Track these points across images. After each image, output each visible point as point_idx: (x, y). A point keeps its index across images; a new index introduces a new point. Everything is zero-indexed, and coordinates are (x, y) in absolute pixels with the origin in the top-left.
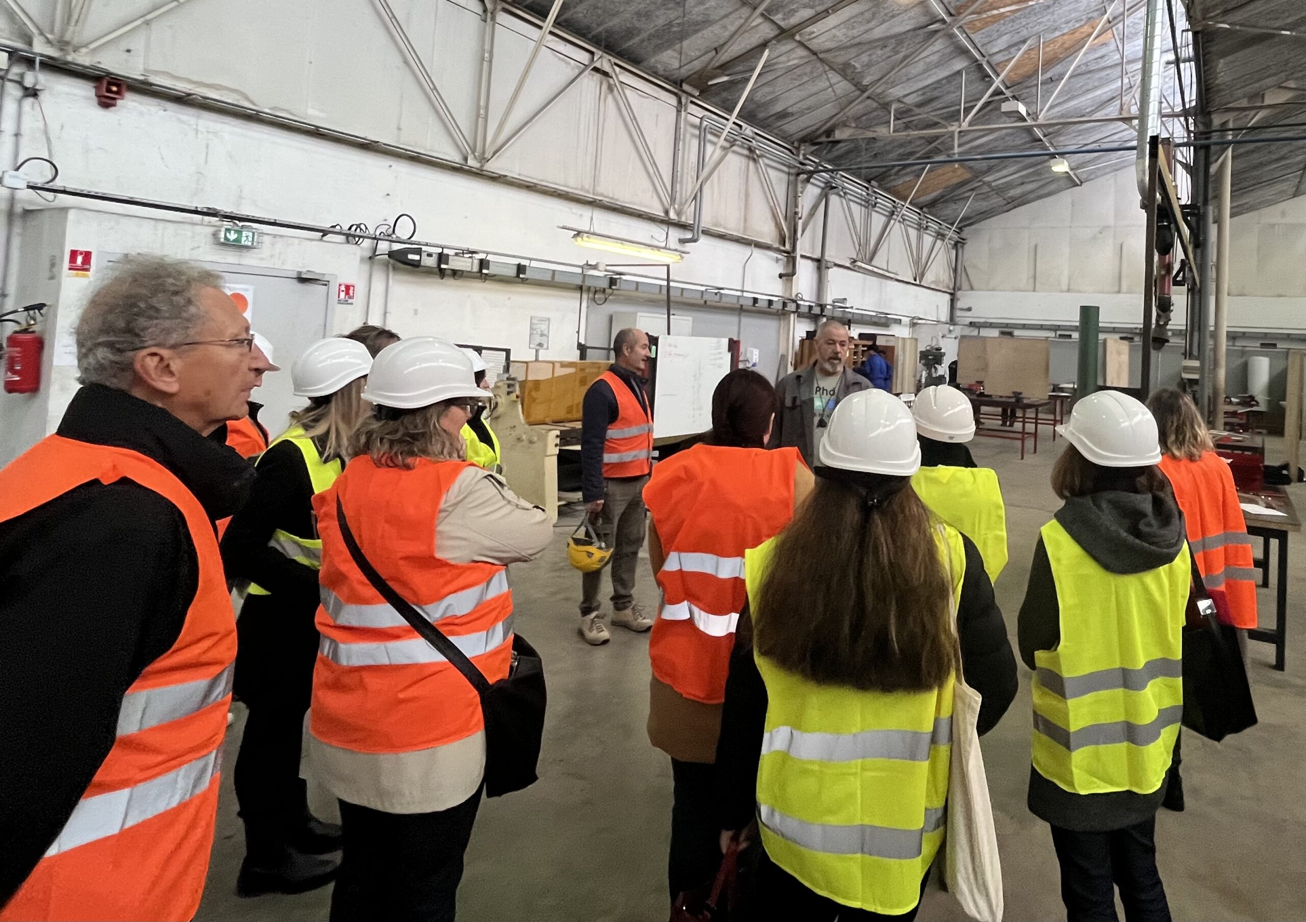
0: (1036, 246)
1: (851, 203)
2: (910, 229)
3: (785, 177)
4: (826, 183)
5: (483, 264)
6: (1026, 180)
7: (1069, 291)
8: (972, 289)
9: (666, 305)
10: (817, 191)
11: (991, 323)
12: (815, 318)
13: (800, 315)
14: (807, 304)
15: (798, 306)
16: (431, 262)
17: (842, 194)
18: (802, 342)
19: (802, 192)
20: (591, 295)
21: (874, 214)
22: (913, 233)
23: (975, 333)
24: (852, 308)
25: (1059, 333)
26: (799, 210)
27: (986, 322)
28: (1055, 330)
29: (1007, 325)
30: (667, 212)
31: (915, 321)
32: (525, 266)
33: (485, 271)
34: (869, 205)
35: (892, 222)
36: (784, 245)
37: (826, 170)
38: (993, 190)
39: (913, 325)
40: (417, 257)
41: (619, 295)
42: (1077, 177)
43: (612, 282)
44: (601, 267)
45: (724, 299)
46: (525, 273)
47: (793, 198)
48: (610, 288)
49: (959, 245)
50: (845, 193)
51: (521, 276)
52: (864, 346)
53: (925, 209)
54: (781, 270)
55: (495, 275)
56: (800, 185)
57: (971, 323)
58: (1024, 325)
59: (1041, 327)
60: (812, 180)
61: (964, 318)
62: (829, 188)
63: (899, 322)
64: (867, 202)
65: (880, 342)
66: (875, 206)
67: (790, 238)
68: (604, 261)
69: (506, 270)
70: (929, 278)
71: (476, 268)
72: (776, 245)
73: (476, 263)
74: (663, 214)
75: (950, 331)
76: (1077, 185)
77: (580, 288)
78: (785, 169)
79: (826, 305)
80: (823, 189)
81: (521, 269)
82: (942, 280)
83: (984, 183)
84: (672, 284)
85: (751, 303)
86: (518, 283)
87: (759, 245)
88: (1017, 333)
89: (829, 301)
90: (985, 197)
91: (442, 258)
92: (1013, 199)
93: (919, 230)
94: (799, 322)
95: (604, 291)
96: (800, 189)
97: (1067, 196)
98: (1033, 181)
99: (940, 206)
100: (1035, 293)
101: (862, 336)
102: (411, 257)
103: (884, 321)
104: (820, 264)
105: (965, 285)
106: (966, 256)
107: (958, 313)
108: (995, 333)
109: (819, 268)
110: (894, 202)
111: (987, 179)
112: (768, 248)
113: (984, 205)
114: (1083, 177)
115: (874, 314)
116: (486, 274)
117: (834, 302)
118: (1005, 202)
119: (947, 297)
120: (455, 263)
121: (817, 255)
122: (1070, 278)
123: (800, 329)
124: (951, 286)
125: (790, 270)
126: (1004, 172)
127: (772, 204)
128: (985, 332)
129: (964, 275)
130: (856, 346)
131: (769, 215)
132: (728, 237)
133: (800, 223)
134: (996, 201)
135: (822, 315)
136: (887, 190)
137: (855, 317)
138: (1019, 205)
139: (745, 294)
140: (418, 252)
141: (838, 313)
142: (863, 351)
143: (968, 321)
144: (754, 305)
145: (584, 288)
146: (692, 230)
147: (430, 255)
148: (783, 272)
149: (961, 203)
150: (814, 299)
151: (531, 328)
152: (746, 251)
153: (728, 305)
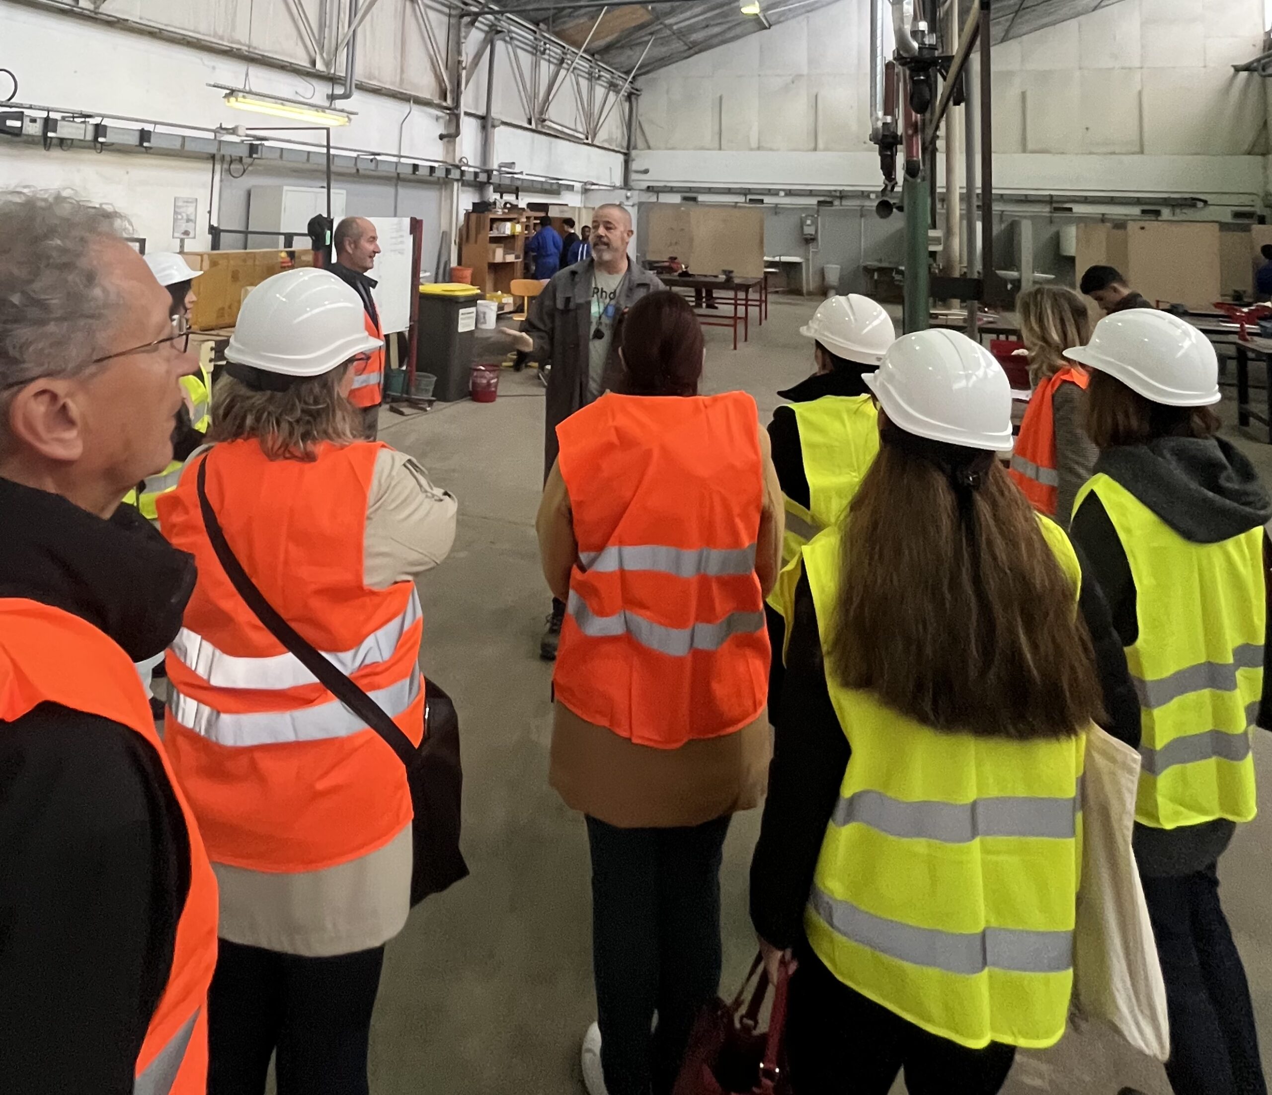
0: (721, 98)
1: (519, 51)
2: (580, 79)
3: (445, 19)
4: (490, 27)
5: (100, 130)
6: (712, 23)
7: (759, 148)
8: (649, 148)
9: (325, 176)
10: (481, 36)
11: (672, 187)
12: (480, 187)
13: (465, 183)
14: (472, 170)
15: (463, 173)
16: (34, 129)
17: (508, 39)
18: (468, 215)
19: (465, 38)
20: (226, 166)
21: (542, 62)
22: (584, 83)
23: (653, 199)
24: (521, 173)
25: (749, 197)
26: (463, 58)
27: (666, 187)
28: (745, 195)
29: (690, 189)
30: (314, 63)
31: (589, 187)
32: (149, 132)
33: (101, 140)
34: (537, 52)
35: (563, 72)
36: (445, 100)
37: (492, 12)
38: (674, 34)
39: (585, 191)
40: (18, 124)
41: (260, 165)
42: (766, 19)
43: (253, 149)
44: (241, 131)
45: (381, 167)
46: (149, 141)
47: (455, 44)
48: (251, 156)
49: (633, 98)
50: (511, 38)
51: (145, 144)
52: (536, 218)
53: (596, 56)
54: (441, 130)
55: (113, 144)
56: (463, 29)
57: (649, 187)
58: (710, 189)
59: (729, 191)
60: (477, 24)
61: (640, 181)
62: (494, 32)
63: (570, 188)
64: (535, 48)
65: (553, 213)
66: (543, 53)
67: (452, 91)
68: (244, 124)
69: (126, 137)
70: (601, 137)
71: (90, 136)
72: (437, 101)
73: (90, 129)
74: (308, 65)
75: (628, 198)
76: (765, 28)
77: (213, 157)
78: (446, 10)
79: (492, 171)
80: (487, 33)
81: (144, 135)
82: (615, 137)
83: (666, 26)
84: (332, 151)
85: (410, 170)
86: (142, 153)
87: (419, 101)
88: (701, 198)
89: (495, 166)
90: (664, 41)
91: (49, 125)
92: (695, 44)
93: (590, 80)
94: (462, 191)
95: (241, 159)
96: (463, 34)
97: (755, 40)
98: (720, 24)
99: (613, 52)
100: (722, 152)
101: (531, 206)
102: (10, 123)
103: (555, 188)
104: (485, 122)
105: (640, 143)
106: (640, 111)
107: (634, 176)
108: (676, 199)
109: (484, 128)
110: (564, 47)
111: (668, 22)
112: (427, 103)
113: (663, 51)
114: (772, 19)
115: (543, 179)
116: (102, 143)
117: (500, 167)
118: (686, 48)
119: (621, 158)
120: (65, 131)
121: (482, 111)
122: (760, 133)
123: (465, 200)
124: (625, 144)
125: (452, 130)
126: (688, 14)
127: (432, 53)
128: (665, 198)
129: (638, 130)
130: (528, 218)
131: (428, 65)
132: (384, 91)
133: (464, 73)
134: (677, 46)
135: (488, 183)
136: (558, 34)
137: (525, 184)
138: (700, 51)
139: (403, 160)
140: (20, 116)
141: (506, 180)
142: (535, 224)
143: (644, 185)
144: (414, 173)
145: (218, 157)
146: (344, 85)
147: (34, 120)
148: (444, 132)
149: (638, 49)
150: (478, 164)
151: (175, 213)
152: (404, 108)
153: (385, 174)
